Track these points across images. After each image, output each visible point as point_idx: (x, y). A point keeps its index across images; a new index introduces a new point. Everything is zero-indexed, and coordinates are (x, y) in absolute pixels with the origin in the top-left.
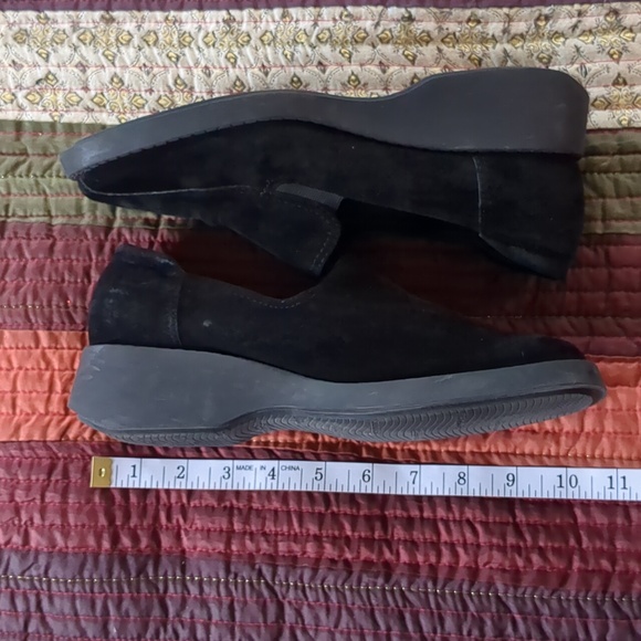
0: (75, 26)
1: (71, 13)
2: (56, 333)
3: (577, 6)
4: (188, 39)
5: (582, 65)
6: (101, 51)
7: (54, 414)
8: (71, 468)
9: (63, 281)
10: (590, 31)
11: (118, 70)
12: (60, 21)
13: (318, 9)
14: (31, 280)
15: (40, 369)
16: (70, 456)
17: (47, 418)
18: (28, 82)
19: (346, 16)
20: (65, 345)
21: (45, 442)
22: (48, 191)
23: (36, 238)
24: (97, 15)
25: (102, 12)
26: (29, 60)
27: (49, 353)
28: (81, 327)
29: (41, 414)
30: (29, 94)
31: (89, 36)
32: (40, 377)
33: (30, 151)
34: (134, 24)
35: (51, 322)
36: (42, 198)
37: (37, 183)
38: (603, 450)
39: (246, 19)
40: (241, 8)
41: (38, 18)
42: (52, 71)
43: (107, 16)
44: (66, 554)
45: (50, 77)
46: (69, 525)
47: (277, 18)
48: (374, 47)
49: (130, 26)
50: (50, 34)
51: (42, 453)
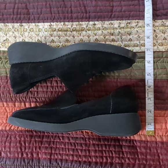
0: (13, 27)
1: (12, 24)
2: (8, 103)
3: (137, 20)
4: (41, 30)
5: (138, 35)
6: (20, 33)
7: (8, 123)
8: (12, 137)
9: (10, 90)
10: (140, 27)
11: (24, 38)
12: (9, 26)
13: (72, 23)
14: (2, 90)
15: (4, 112)
16: (12, 134)
17: (6, 124)
18: (2, 41)
19: (79, 24)
20: (10, 106)
21: (6, 130)
22: (7, 68)
23: (3, 79)
24: (19, 24)
25: (20, 24)
26: (2, 35)
27: (7, 108)
28: (14, 102)
29: (5, 123)
30: (2, 44)
31: (16, 30)
32: (5, 114)
33: (2, 58)
34: (28, 27)
35: (7, 100)
36: (5, 69)
37: (4, 66)
38: (144, 133)
39: (55, 25)
40: (53, 22)
41: (4, 25)
42: (8, 38)
43: (21, 25)
44: (10, 158)
45: (7, 39)
46: (11, 151)
47: (62, 25)
48: (86, 32)
49: (26, 27)
50: (7, 29)
51: (5, 133)
